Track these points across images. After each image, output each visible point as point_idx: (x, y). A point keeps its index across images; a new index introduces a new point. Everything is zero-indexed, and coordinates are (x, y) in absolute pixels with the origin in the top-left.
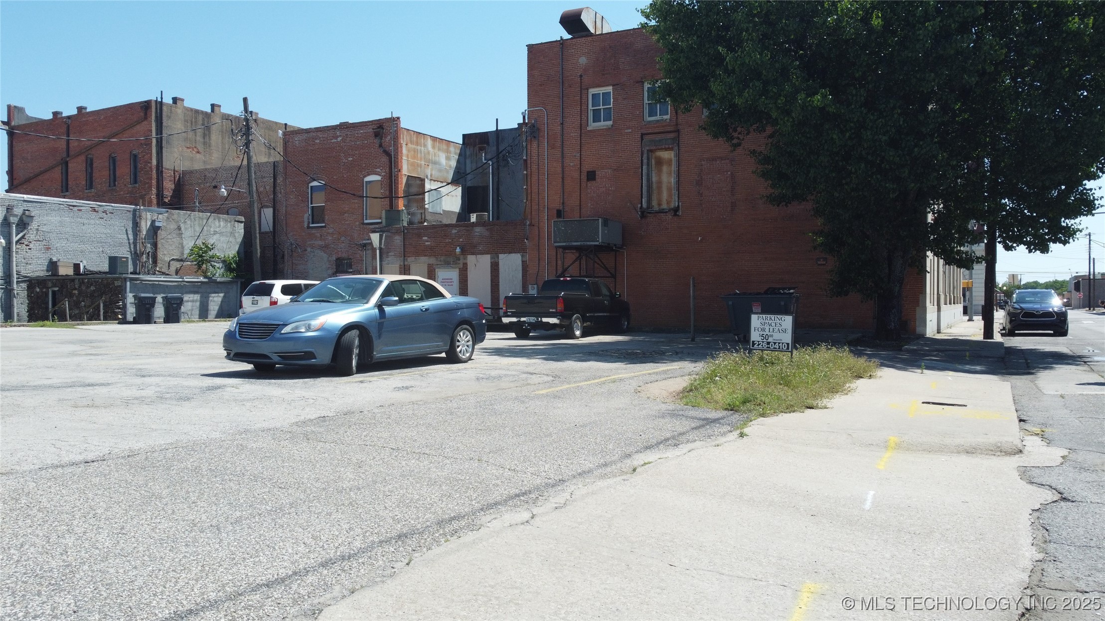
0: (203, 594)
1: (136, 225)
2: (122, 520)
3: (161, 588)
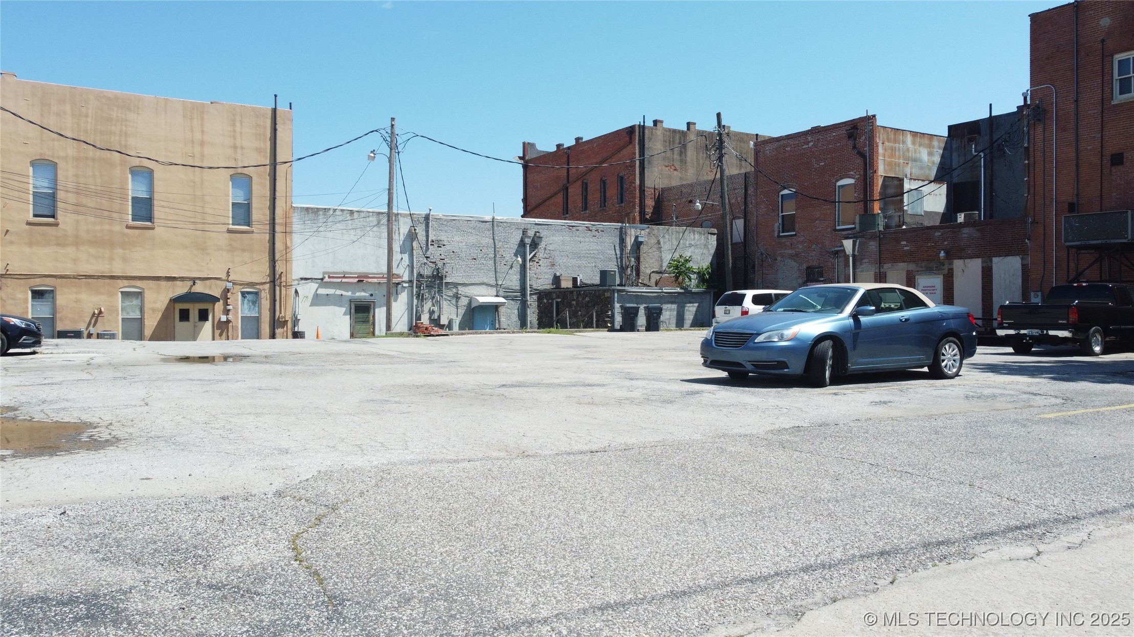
0: (694, 579)
1: (622, 241)
2: (623, 505)
3: (658, 569)
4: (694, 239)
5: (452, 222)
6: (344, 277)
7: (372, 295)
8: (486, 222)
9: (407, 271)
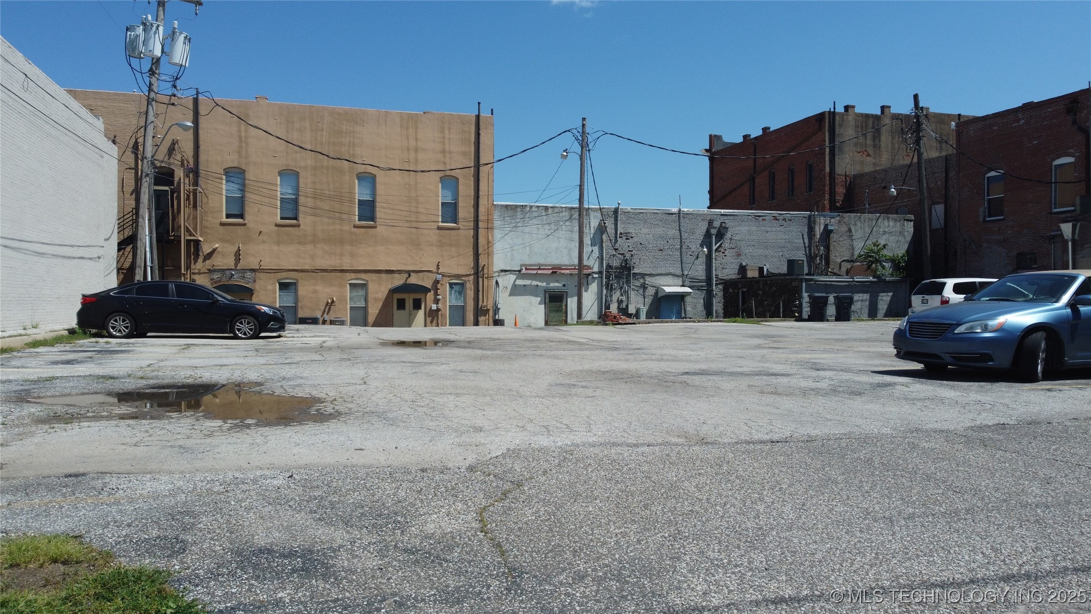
0: (877, 580)
1: (811, 230)
2: (803, 498)
3: (838, 566)
4: (889, 226)
5: (639, 215)
6: (539, 269)
7: (564, 285)
8: (672, 214)
9: (597, 263)
